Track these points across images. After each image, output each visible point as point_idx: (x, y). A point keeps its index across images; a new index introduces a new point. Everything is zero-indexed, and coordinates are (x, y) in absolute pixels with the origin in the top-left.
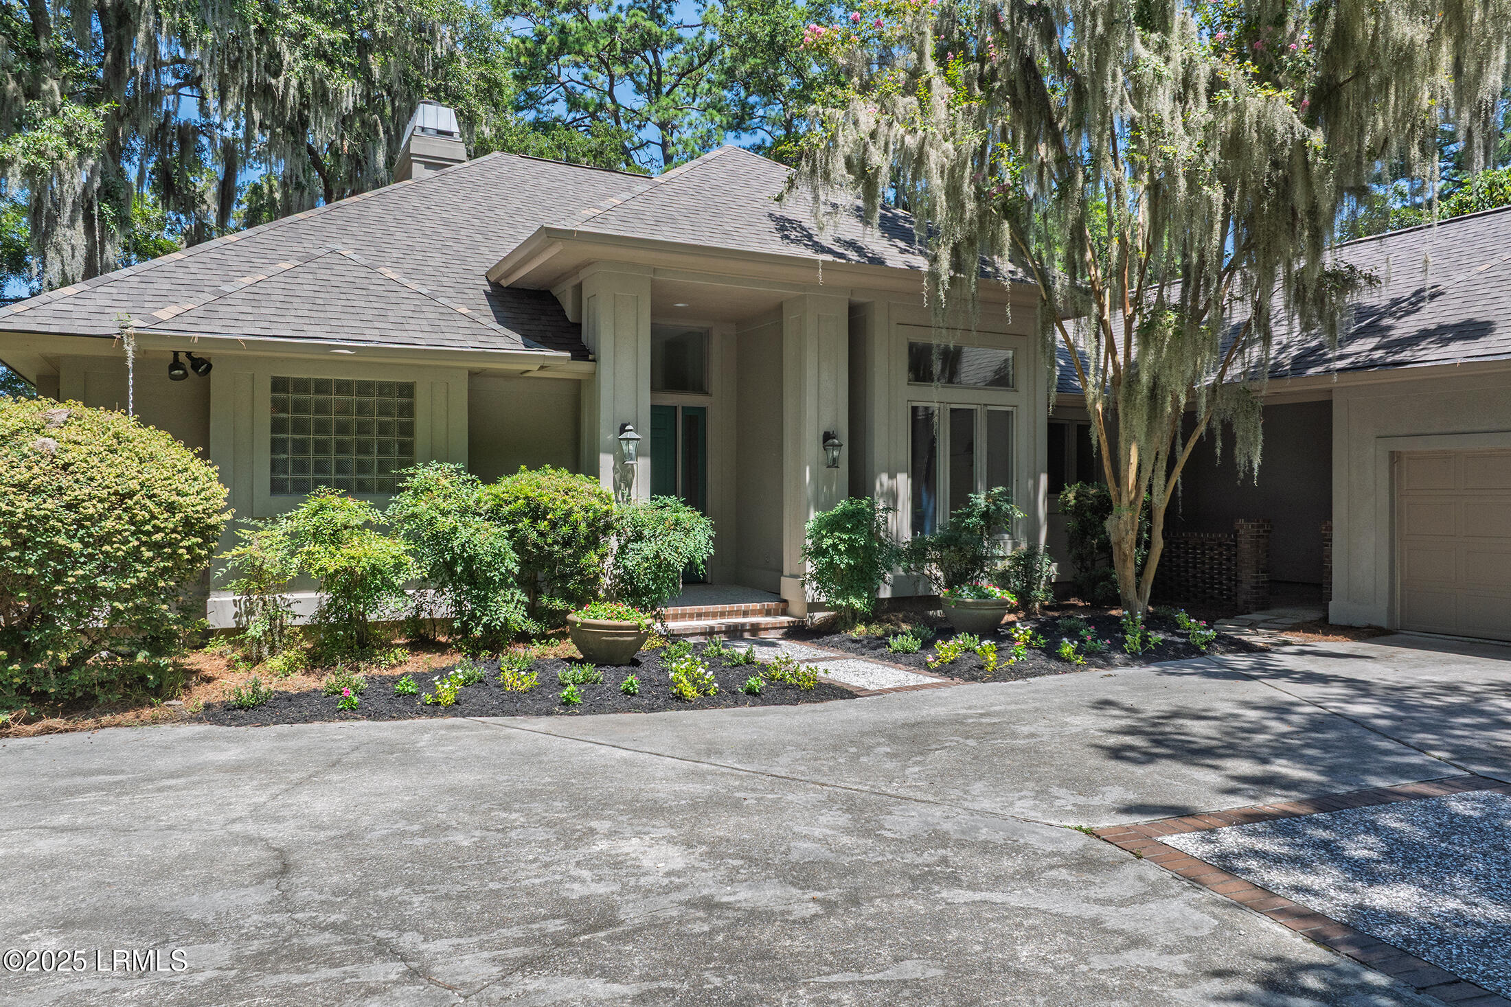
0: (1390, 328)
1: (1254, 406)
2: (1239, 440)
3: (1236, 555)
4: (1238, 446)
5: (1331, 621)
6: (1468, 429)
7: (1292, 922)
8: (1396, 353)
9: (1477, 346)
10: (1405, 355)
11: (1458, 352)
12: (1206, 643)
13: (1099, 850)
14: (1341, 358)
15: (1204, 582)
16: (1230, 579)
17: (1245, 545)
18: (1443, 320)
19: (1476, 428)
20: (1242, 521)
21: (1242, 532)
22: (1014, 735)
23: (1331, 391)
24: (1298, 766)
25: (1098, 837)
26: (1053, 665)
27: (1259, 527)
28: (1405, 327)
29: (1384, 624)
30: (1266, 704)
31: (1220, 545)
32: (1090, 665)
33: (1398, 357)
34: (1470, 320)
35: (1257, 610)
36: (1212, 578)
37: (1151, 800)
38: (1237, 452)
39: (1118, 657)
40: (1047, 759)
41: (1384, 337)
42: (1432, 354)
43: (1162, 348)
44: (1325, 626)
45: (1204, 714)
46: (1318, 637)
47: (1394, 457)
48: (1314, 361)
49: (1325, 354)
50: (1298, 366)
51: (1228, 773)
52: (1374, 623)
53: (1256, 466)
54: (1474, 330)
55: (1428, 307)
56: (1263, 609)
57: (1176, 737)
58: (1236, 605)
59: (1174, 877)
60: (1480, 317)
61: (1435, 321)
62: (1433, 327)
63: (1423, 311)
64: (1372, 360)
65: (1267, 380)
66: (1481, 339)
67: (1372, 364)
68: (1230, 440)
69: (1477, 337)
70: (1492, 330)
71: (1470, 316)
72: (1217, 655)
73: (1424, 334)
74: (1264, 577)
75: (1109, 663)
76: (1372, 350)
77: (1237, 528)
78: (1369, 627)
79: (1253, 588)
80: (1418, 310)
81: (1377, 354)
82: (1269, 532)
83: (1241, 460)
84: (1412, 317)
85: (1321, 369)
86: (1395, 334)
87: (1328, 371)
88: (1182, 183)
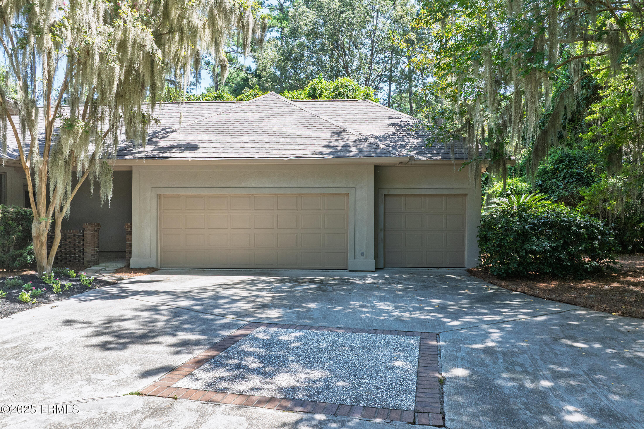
0: (157, 142)
1: (109, 171)
2: (102, 186)
3: (83, 240)
4: (102, 188)
5: (131, 267)
6: (187, 186)
7: (268, 405)
8: (163, 153)
9: (195, 154)
10: (167, 154)
11: (188, 155)
12: (90, 283)
13: (153, 402)
14: (140, 152)
15: (66, 254)
16: (79, 251)
17: (88, 235)
18: (178, 142)
19: (190, 186)
20: (87, 224)
21: (86, 229)
22: (36, 351)
23: (132, 167)
24: (189, 334)
25: (145, 395)
26: (18, 306)
27: (95, 226)
28: (164, 143)
29: (155, 266)
30: (144, 308)
31: (74, 236)
32: (40, 302)
33: (165, 155)
34: (189, 143)
35: (94, 265)
36: (70, 251)
37: (149, 367)
38: (101, 192)
39: (52, 297)
40: (70, 360)
41: (156, 146)
42: (177, 155)
43: (76, 138)
44: (128, 269)
45: (123, 318)
46: (132, 274)
47: (159, 196)
48: (127, 153)
49: (131, 150)
50: (120, 154)
51: (166, 344)
52: (150, 266)
53: (110, 199)
54: (193, 147)
55: (171, 136)
56: (96, 264)
57: (123, 332)
58: (83, 263)
59: (203, 403)
60: (193, 143)
61: (177, 142)
62: (176, 144)
63: (170, 137)
64: (154, 155)
65: (116, 159)
66: (196, 151)
67: (153, 157)
68: (98, 186)
69: (194, 150)
70: (199, 148)
71: (189, 142)
72: (97, 288)
73: (172, 147)
74: (97, 250)
75: (48, 301)
76: (152, 151)
77: (84, 227)
78: (149, 268)
79: (92, 255)
80: (167, 136)
81: (155, 153)
82: (99, 229)
83: (102, 195)
84: (166, 139)
85: (131, 156)
86: (161, 145)
87: (135, 158)
88: (97, 58)
